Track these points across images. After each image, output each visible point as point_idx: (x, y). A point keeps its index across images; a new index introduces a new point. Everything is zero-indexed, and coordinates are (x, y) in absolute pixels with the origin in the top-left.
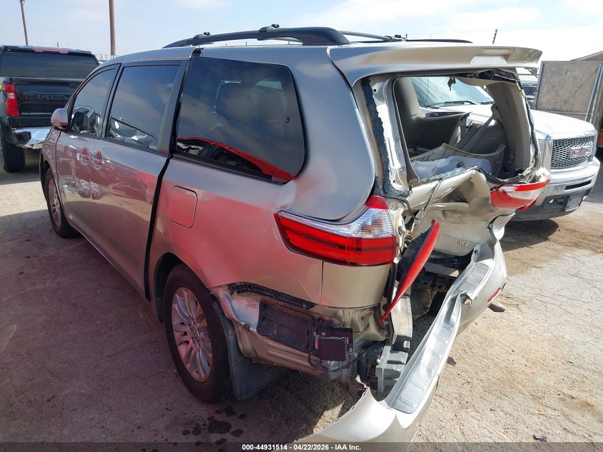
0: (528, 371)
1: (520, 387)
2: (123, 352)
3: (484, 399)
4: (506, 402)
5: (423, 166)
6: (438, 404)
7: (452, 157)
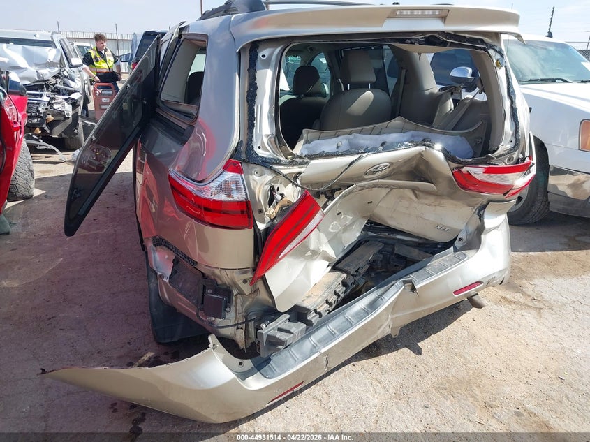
0: (500, 377)
1: (477, 391)
2: (126, 292)
3: (426, 395)
4: (448, 403)
5: (363, 139)
6: (372, 389)
7: (412, 132)
